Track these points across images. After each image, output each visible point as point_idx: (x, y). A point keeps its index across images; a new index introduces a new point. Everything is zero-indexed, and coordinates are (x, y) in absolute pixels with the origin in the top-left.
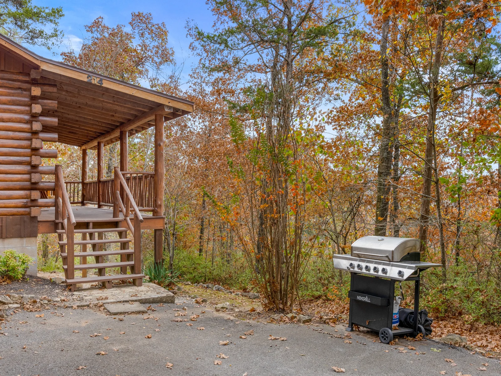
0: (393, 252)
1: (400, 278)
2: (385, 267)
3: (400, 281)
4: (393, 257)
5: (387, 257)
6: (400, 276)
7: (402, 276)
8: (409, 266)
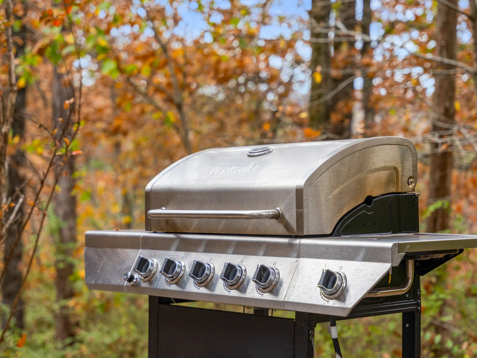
0: (299, 192)
1: (332, 303)
2: (268, 262)
3: (333, 320)
4: (300, 217)
5: (278, 217)
6: (330, 296)
7: (341, 296)
8: (369, 249)
